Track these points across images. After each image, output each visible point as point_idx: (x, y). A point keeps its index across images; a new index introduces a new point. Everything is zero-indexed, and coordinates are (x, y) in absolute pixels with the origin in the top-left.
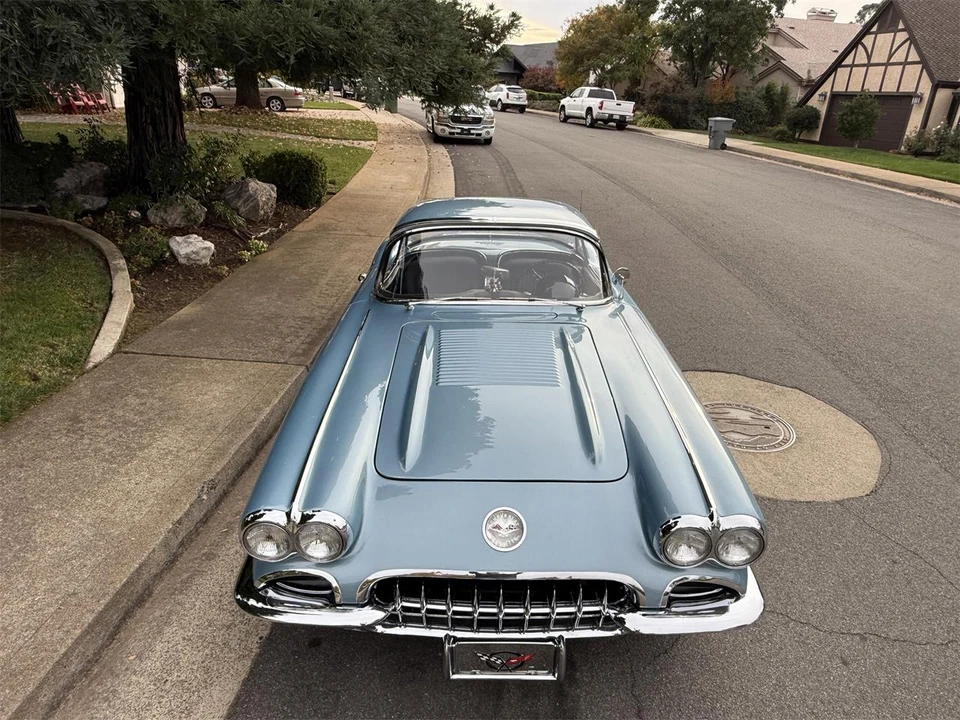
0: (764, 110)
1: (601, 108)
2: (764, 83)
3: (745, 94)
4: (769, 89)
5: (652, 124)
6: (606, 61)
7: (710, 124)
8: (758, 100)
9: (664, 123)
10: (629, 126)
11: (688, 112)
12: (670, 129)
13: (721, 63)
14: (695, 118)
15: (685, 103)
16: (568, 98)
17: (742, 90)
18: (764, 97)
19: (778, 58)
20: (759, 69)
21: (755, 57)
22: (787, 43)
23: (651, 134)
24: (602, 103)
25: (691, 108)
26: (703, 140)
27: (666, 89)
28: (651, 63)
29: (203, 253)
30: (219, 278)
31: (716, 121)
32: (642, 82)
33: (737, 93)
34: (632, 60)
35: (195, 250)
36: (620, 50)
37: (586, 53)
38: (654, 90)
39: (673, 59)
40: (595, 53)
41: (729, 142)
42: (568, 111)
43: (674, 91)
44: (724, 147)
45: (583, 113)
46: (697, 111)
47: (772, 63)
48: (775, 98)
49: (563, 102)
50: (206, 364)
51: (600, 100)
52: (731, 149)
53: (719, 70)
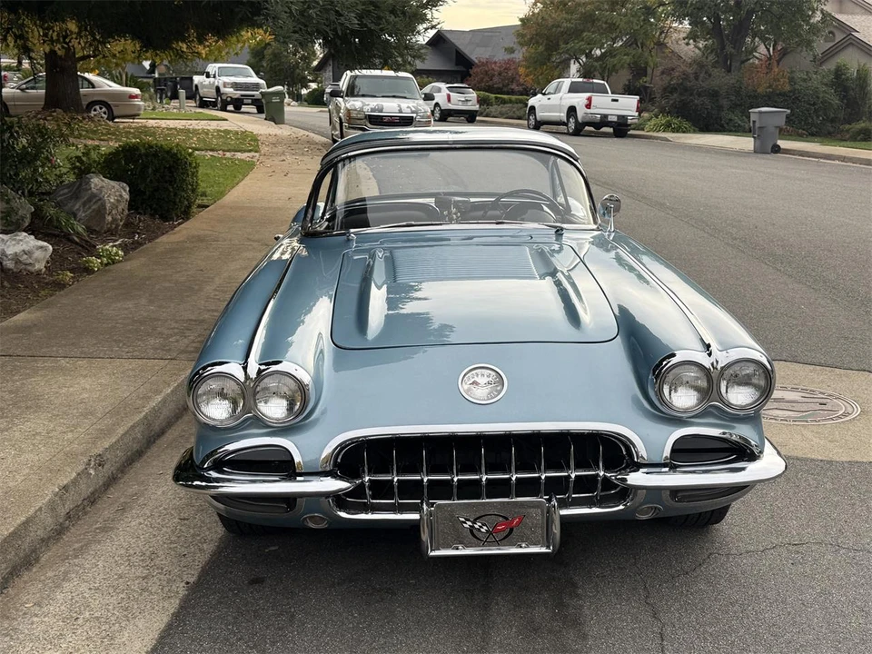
0: (836, 101)
1: (588, 106)
2: (831, 66)
3: (805, 80)
4: (839, 73)
5: (668, 127)
6: (593, 43)
7: (753, 118)
8: (825, 88)
9: (686, 124)
10: (631, 132)
11: (720, 108)
12: (694, 132)
13: (764, 40)
14: (731, 116)
15: (714, 95)
16: (539, 96)
17: (798, 75)
18: (831, 84)
19: (848, 31)
20: (821, 45)
21: (814, 30)
22: (858, 10)
23: (667, 140)
24: (590, 99)
25: (725, 103)
26: (747, 143)
27: (685, 76)
28: (661, 45)
29: (38, 254)
30: (60, 286)
31: (760, 113)
32: (649, 71)
33: (792, 80)
34: (633, 42)
35: (27, 248)
36: (612, 26)
37: (562, 33)
38: (666, 78)
39: (692, 36)
40: (576, 33)
41: (783, 144)
42: (540, 115)
43: (697, 78)
44: (776, 149)
45: (563, 116)
46: (733, 107)
47: (839, 36)
48: (849, 84)
49: (532, 101)
50: (63, 362)
51: (588, 94)
52: (787, 151)
53: (762, 49)
